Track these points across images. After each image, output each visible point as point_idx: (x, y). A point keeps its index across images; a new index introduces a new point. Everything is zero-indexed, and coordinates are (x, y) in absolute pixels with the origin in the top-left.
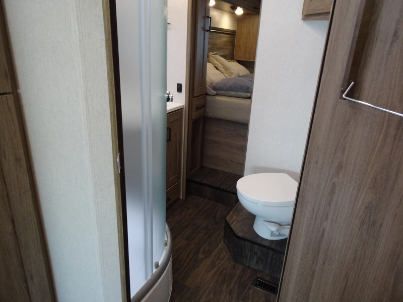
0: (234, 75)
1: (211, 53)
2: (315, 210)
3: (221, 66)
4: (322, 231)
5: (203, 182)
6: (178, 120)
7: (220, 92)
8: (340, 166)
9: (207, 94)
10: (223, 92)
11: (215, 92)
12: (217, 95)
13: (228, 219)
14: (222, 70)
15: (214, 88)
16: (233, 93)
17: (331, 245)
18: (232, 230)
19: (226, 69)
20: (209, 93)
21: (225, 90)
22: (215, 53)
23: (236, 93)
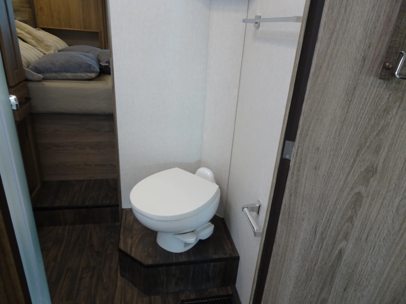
0: (53, 48)
2: (320, 229)
3: (30, 37)
4: (337, 252)
5: (57, 205)
7: (48, 75)
8: (371, 171)
9: (27, 80)
10: (54, 75)
11: (41, 76)
12: (45, 79)
13: (122, 247)
14: (33, 42)
15: (37, 70)
16: (69, 75)
17: (360, 268)
18: (134, 260)
19: (39, 41)
20: (30, 77)
21: (56, 72)
23: (74, 74)
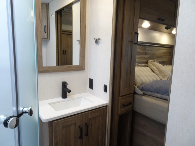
0: (168, 77)
1: (151, 60)
6: (100, 116)
7: (147, 93)
10: (150, 93)
11: (142, 92)
14: (158, 72)
15: (142, 89)
16: (159, 95)
20: (137, 92)
22: (153, 60)
23: (162, 95)
